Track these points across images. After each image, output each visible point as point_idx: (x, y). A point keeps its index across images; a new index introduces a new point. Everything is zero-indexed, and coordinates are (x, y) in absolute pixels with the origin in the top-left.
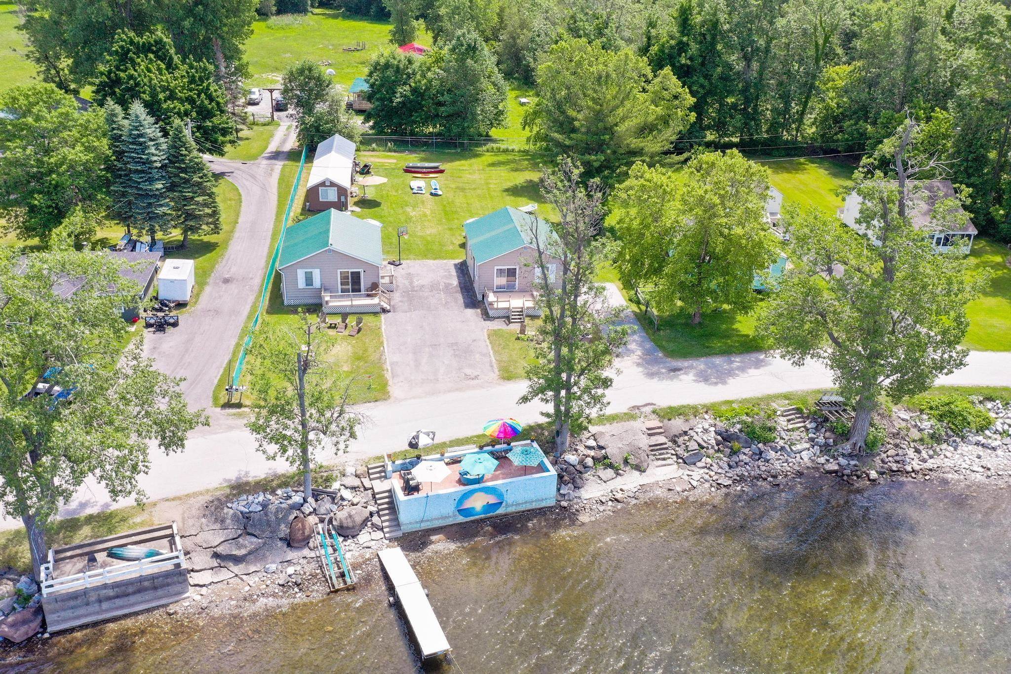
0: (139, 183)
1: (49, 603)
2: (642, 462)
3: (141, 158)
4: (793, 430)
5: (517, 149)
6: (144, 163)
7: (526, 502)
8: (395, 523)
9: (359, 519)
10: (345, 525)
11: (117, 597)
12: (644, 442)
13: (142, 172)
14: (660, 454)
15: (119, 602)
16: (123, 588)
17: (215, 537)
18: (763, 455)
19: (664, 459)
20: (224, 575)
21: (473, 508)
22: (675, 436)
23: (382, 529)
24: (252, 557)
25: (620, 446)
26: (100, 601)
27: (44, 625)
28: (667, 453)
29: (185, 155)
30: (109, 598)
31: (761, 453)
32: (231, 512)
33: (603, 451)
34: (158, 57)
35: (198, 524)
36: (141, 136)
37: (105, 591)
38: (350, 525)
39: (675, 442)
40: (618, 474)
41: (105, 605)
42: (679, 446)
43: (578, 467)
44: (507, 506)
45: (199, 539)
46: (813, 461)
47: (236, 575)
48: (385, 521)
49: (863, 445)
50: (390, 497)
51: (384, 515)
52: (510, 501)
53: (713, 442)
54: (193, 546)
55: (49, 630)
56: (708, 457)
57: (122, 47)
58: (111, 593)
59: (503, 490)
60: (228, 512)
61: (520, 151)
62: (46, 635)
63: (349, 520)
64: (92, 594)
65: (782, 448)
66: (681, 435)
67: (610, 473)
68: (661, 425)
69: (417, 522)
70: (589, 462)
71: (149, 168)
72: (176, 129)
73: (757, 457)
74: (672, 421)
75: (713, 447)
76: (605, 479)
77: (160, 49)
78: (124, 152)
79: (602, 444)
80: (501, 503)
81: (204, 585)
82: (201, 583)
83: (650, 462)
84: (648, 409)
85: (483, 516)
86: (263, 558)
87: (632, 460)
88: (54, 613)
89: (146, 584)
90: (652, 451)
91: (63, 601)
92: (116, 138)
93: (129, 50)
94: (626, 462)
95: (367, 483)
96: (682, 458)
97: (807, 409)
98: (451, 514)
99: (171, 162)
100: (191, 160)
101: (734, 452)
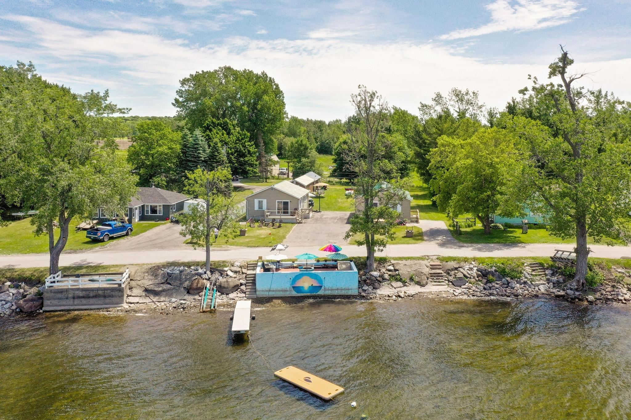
0: (192, 167)
1: (47, 292)
2: (422, 280)
3: (195, 155)
4: (536, 275)
5: (415, 186)
6: (195, 158)
7: (338, 289)
8: (254, 290)
9: (232, 284)
10: (222, 285)
11: (83, 297)
12: (427, 270)
13: (195, 162)
14: (437, 279)
15: (84, 301)
16: (88, 293)
17: (148, 282)
18: (510, 284)
19: (439, 282)
20: (147, 300)
21: (303, 287)
22: (449, 270)
23: (245, 293)
24: (164, 293)
25: (409, 270)
26: (74, 298)
27: (42, 305)
28: (442, 279)
29: (217, 156)
30: (79, 297)
31: (508, 283)
32: (162, 272)
33: (397, 272)
34: (223, 129)
35: (142, 275)
36: (197, 144)
37: (77, 292)
38: (226, 286)
39: (448, 274)
40: (405, 286)
41: (77, 301)
42: (451, 276)
43: (379, 278)
44: (325, 289)
45: (139, 283)
46: (547, 291)
47: (153, 302)
48: (248, 289)
49: (585, 281)
50: (255, 277)
51: (249, 286)
52: (327, 287)
53: (475, 275)
54: (136, 285)
55: (43, 309)
56: (470, 283)
57: (208, 124)
58: (81, 294)
59: (322, 278)
60: (160, 272)
61: (417, 187)
62: (41, 311)
63: (226, 283)
64: (71, 292)
65: (525, 283)
66: (452, 270)
67: (399, 284)
68: (441, 264)
69: (267, 291)
70: (386, 276)
71: (198, 160)
72: (215, 143)
73: (506, 286)
74: (449, 263)
75: (474, 278)
76: (395, 286)
77: (225, 125)
78: (187, 152)
79: (397, 268)
80: (321, 287)
81: (133, 303)
82: (132, 302)
83: (429, 282)
84: (435, 257)
85: (309, 294)
86: (171, 296)
87: (417, 279)
88: (48, 300)
89: (100, 292)
90: (431, 276)
91: (54, 292)
92: (185, 146)
93: (210, 125)
94: (411, 279)
95: (244, 271)
96: (451, 282)
97: (547, 264)
98: (288, 289)
99: (210, 159)
100: (219, 158)
101: (488, 281)
